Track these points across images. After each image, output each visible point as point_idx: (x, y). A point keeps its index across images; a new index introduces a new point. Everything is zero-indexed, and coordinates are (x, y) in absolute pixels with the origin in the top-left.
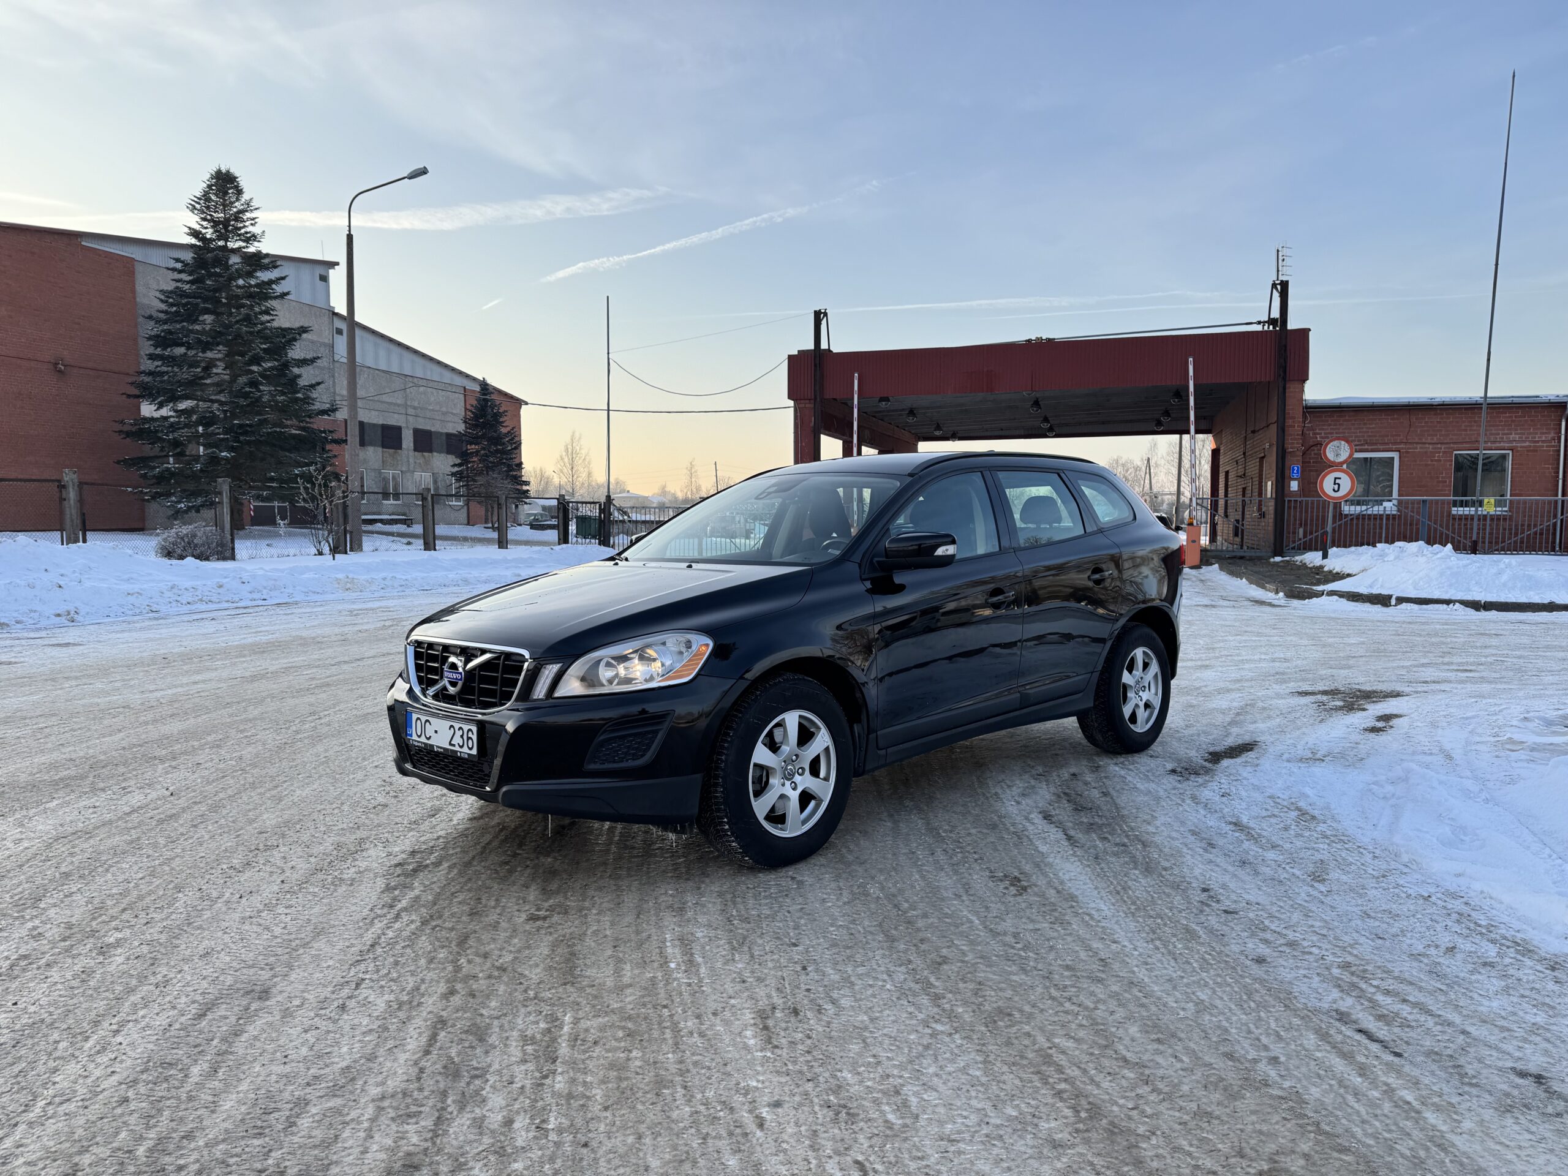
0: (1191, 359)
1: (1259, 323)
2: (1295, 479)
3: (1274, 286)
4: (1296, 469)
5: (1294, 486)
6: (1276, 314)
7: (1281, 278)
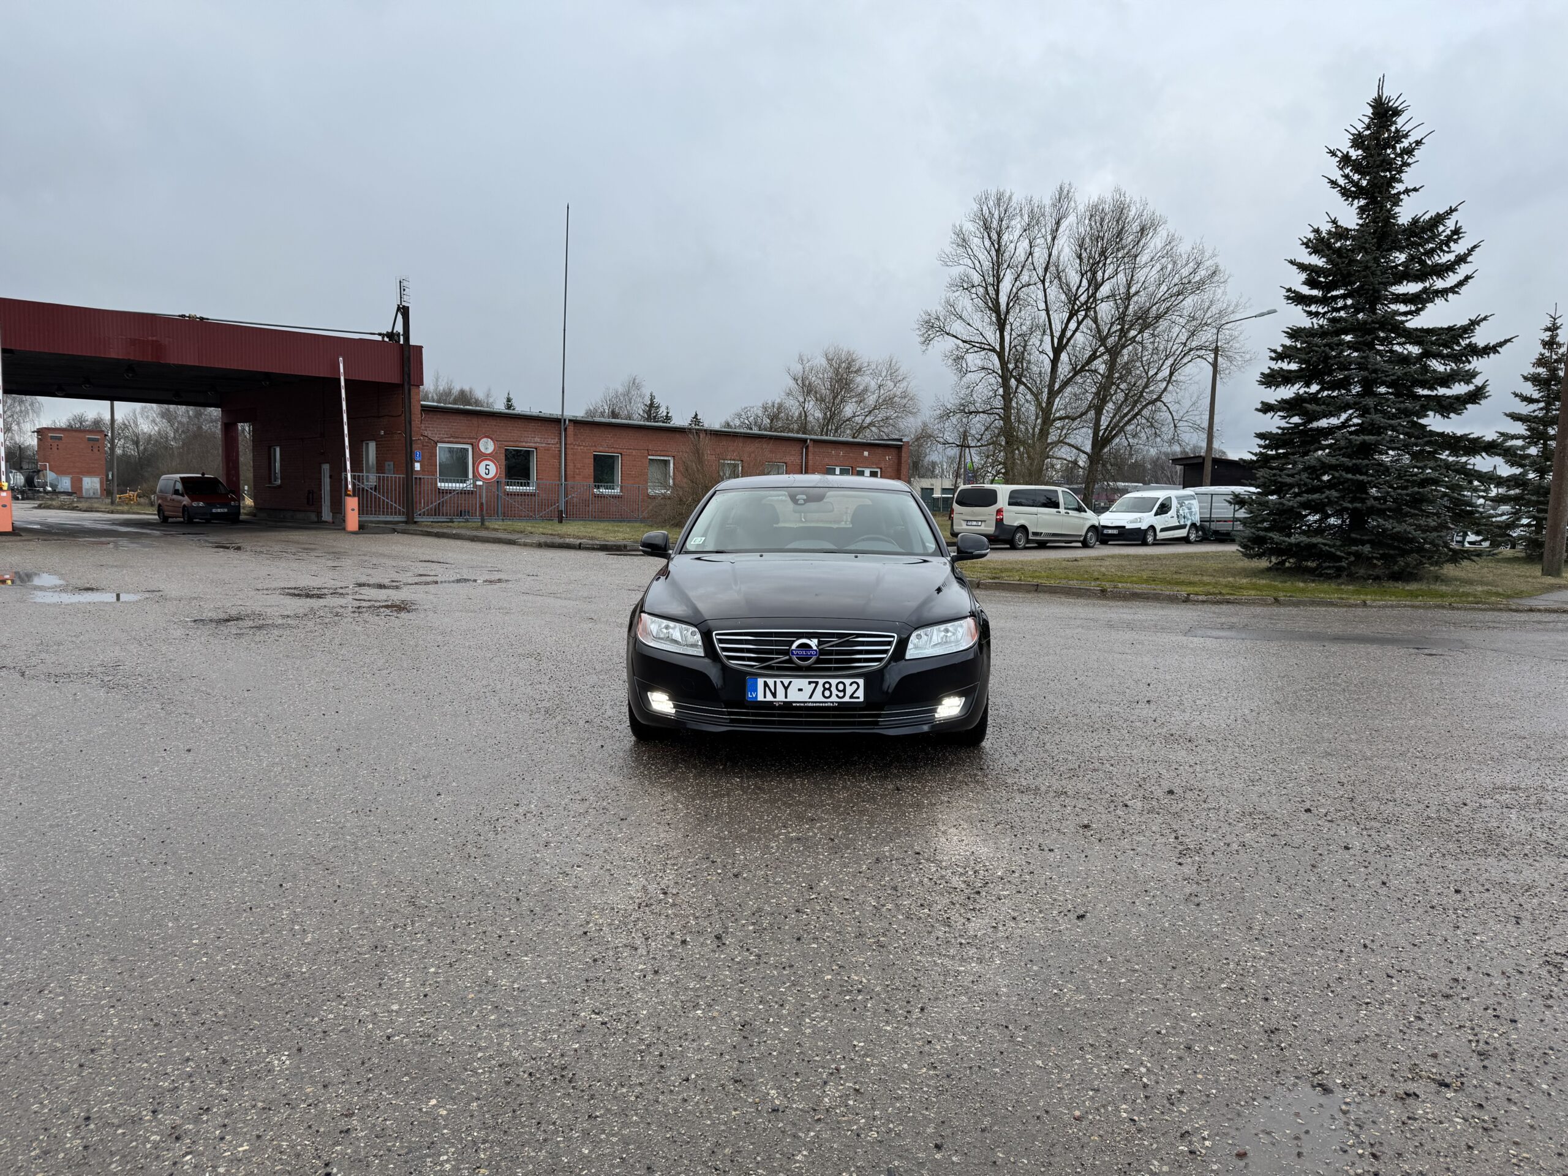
0: (341, 359)
1: (380, 334)
2: (418, 462)
3: (399, 309)
4: (418, 454)
5: (417, 466)
6: (399, 328)
7: (404, 304)
